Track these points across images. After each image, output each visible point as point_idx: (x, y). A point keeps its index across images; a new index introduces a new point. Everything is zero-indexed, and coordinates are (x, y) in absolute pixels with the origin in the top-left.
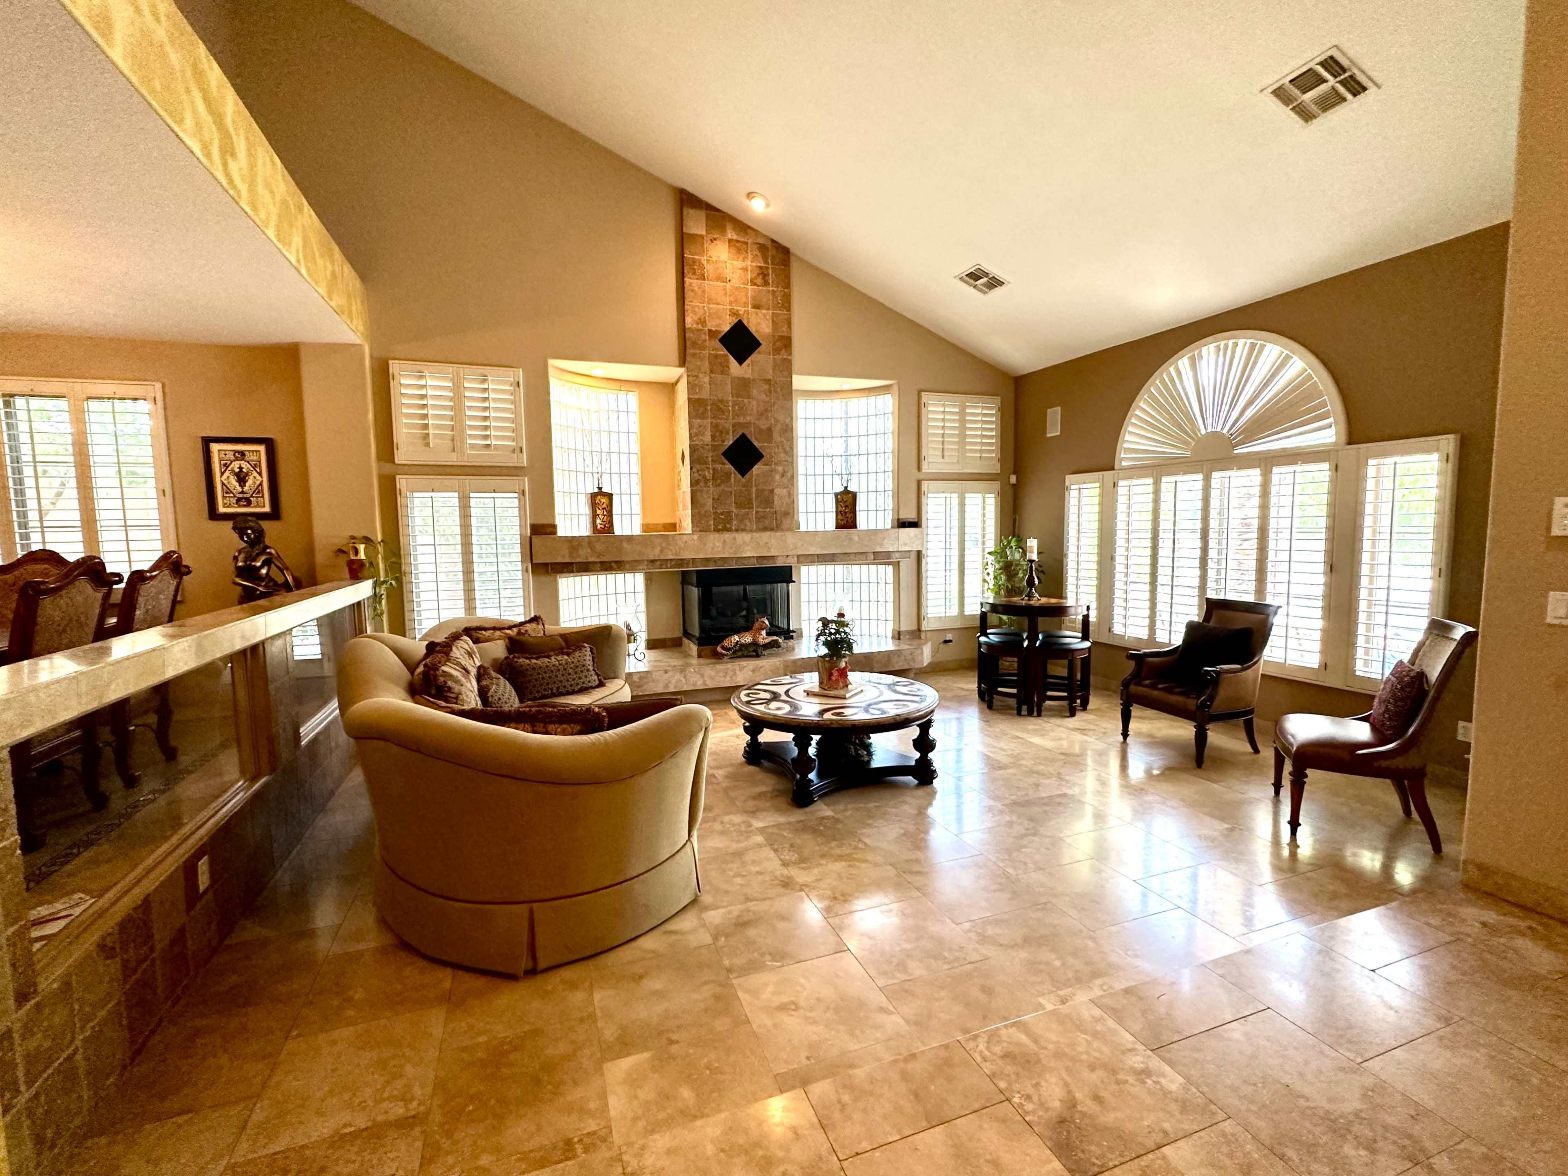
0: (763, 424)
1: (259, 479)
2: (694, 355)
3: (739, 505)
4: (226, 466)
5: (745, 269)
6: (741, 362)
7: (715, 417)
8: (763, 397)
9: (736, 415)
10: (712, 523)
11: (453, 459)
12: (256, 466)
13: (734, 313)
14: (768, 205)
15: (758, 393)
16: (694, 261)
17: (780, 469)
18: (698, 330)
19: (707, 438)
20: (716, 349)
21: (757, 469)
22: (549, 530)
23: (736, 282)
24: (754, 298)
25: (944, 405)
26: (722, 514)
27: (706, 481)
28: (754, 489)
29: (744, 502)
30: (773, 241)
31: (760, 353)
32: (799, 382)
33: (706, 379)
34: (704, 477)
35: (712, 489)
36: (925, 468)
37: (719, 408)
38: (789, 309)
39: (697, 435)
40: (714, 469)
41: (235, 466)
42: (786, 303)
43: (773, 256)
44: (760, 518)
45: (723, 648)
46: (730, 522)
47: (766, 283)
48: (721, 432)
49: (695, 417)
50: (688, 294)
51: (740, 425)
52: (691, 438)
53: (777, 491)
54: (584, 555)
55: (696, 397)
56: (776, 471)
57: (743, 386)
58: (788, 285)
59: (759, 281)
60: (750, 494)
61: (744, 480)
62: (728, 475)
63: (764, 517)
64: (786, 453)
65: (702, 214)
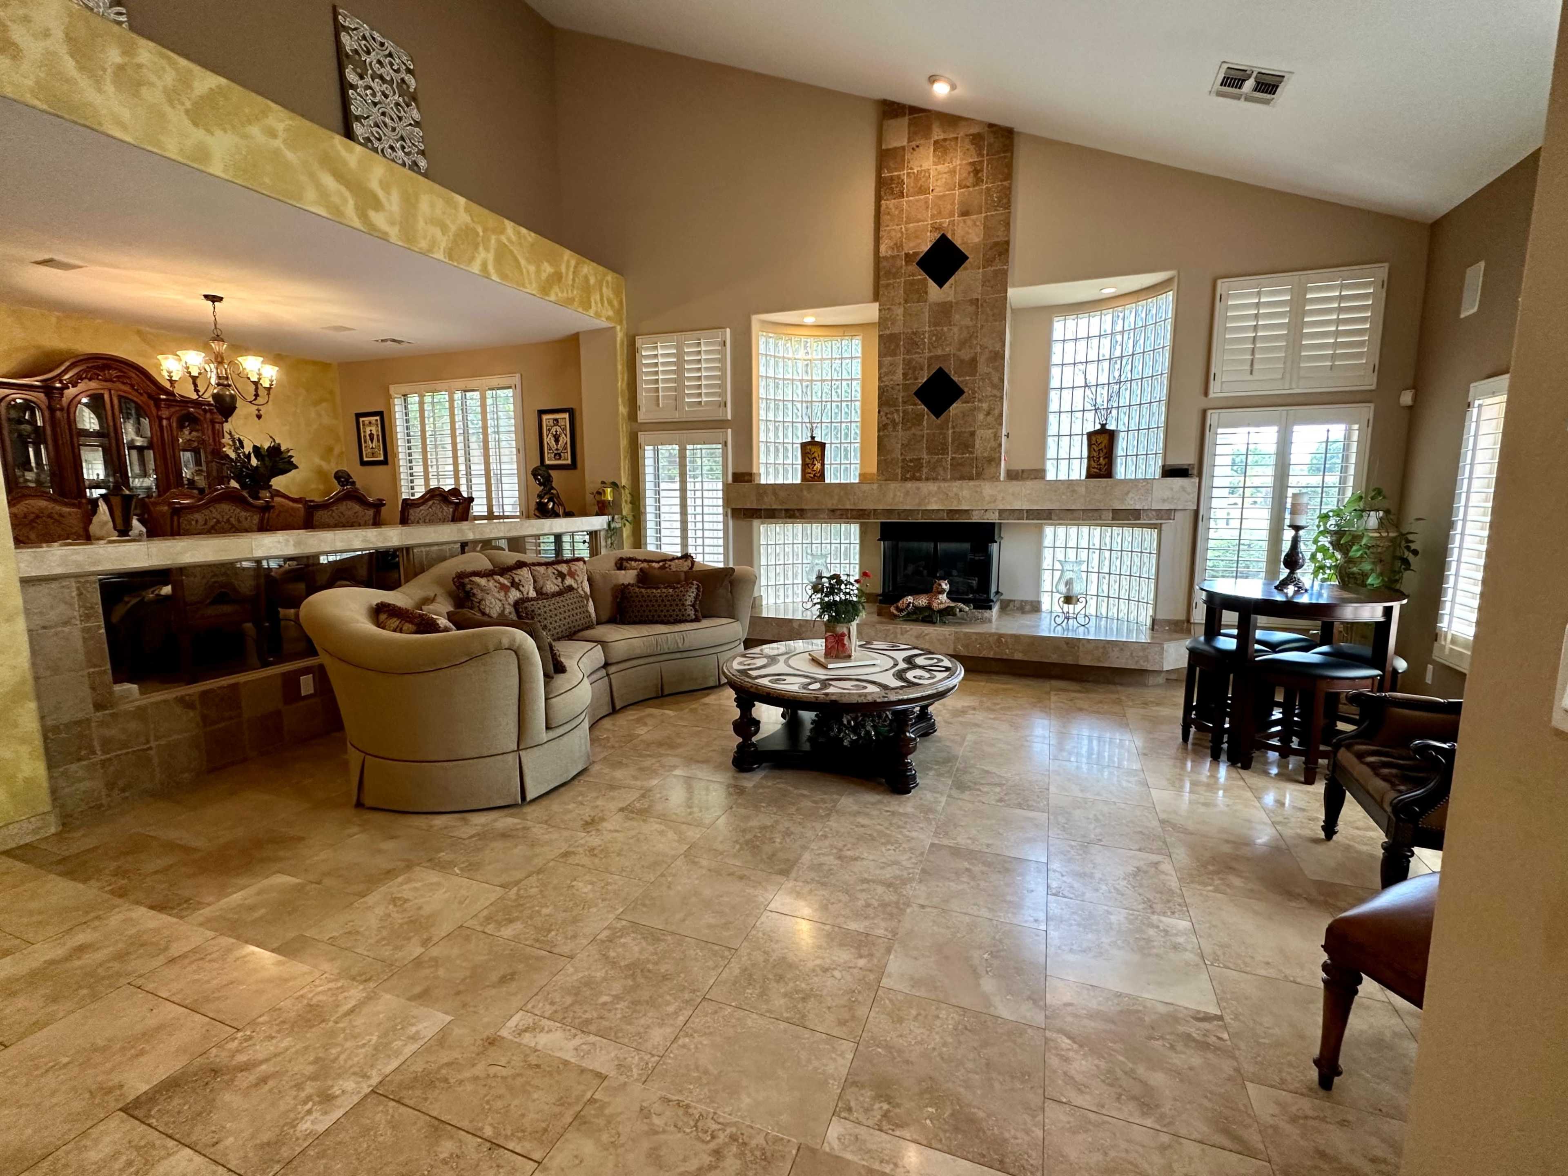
0: (966, 354)
1: (565, 439)
2: (888, 285)
3: (930, 451)
4: (549, 430)
5: (952, 172)
6: (941, 284)
7: (908, 352)
8: (967, 322)
9: (932, 347)
10: (899, 471)
11: (676, 416)
12: (564, 430)
13: (935, 228)
14: (953, 87)
15: (961, 319)
16: (892, 179)
17: (985, 406)
18: (893, 257)
19: (899, 376)
20: (913, 275)
21: (955, 408)
22: (746, 478)
23: (939, 191)
24: (961, 203)
25: (1259, 294)
26: (911, 461)
27: (895, 424)
28: (950, 431)
29: (937, 448)
30: (991, 126)
31: (966, 269)
32: (1017, 295)
33: (900, 311)
34: (893, 421)
35: (900, 433)
36: (1215, 390)
37: (913, 341)
38: (1008, 206)
39: (887, 374)
40: (904, 411)
41: (553, 430)
42: (1005, 199)
43: (990, 145)
44: (956, 465)
45: (897, 609)
46: (919, 470)
47: (978, 181)
48: (915, 369)
49: (885, 355)
50: (885, 218)
51: (937, 357)
52: (880, 378)
53: (980, 433)
54: (769, 502)
55: (888, 332)
56: (979, 409)
57: (944, 311)
58: (1009, 176)
59: (971, 180)
60: (945, 438)
61: (939, 421)
62: (919, 418)
63: (961, 465)
64: (994, 386)
65: (904, 122)
